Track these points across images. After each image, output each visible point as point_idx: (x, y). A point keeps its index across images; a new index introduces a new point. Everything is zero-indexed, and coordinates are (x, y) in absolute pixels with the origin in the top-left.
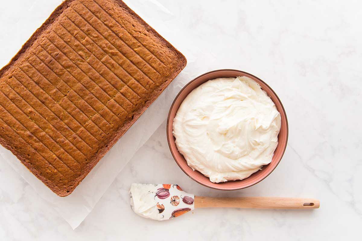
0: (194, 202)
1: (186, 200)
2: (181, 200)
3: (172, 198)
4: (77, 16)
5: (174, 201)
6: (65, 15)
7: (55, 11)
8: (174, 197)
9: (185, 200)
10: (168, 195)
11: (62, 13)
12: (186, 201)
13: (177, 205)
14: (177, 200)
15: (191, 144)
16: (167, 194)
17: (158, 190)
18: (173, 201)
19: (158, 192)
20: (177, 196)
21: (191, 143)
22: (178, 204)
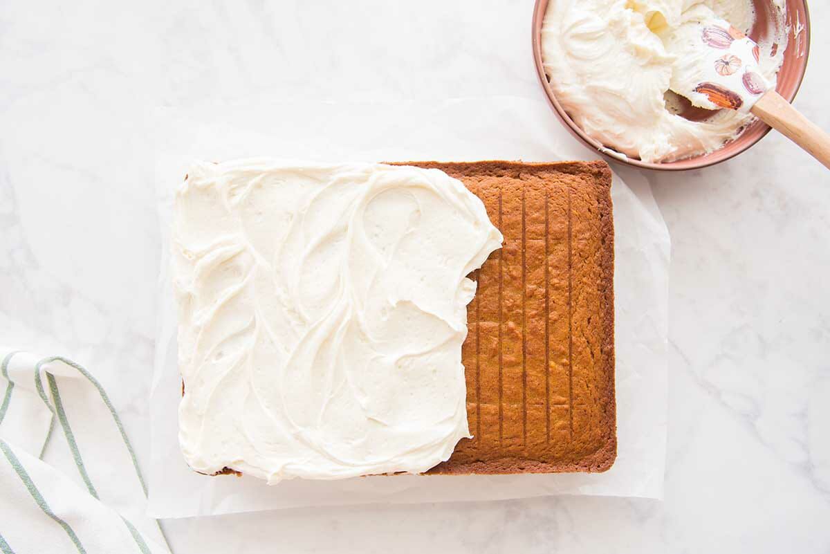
0: (761, 94)
1: (752, 79)
2: (741, 72)
3: (726, 56)
4: (517, 210)
5: (727, 63)
6: (501, 186)
7: (492, 162)
8: (733, 56)
9: (746, 80)
10: (725, 46)
11: (498, 176)
12: (750, 80)
13: (723, 75)
14: (732, 67)
15: (589, 78)
16: (724, 43)
17: (715, 26)
18: (724, 62)
19: (710, 29)
20: (740, 61)
21: (589, 75)
22: (727, 75)
